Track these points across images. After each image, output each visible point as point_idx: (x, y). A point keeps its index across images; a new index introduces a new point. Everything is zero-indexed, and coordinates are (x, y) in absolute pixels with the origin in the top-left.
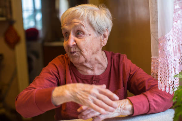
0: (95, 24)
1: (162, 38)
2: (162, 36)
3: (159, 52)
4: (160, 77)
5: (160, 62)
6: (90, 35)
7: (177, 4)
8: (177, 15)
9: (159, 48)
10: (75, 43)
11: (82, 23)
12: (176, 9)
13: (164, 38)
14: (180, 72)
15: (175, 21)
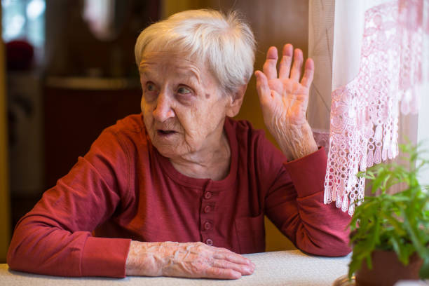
0: (222, 73)
1: (338, 90)
2: (340, 86)
3: (332, 121)
4: (331, 177)
5: (332, 143)
6: (208, 96)
7: (371, 18)
8: (369, 43)
9: (332, 112)
10: (173, 115)
11: (194, 70)
12: (368, 29)
13: (343, 91)
14: (369, 166)
15: (365, 54)
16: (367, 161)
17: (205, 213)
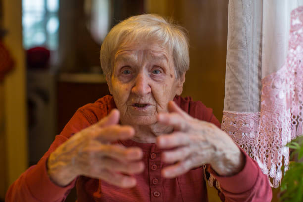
6: (172, 76)
8: (296, 37)
11: (165, 55)
12: (295, 25)
13: (274, 77)
14: (293, 139)
15: (292, 46)
16: (291, 134)
17: (152, 170)
